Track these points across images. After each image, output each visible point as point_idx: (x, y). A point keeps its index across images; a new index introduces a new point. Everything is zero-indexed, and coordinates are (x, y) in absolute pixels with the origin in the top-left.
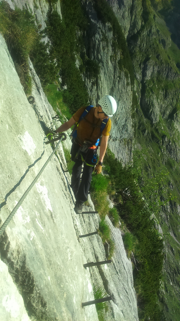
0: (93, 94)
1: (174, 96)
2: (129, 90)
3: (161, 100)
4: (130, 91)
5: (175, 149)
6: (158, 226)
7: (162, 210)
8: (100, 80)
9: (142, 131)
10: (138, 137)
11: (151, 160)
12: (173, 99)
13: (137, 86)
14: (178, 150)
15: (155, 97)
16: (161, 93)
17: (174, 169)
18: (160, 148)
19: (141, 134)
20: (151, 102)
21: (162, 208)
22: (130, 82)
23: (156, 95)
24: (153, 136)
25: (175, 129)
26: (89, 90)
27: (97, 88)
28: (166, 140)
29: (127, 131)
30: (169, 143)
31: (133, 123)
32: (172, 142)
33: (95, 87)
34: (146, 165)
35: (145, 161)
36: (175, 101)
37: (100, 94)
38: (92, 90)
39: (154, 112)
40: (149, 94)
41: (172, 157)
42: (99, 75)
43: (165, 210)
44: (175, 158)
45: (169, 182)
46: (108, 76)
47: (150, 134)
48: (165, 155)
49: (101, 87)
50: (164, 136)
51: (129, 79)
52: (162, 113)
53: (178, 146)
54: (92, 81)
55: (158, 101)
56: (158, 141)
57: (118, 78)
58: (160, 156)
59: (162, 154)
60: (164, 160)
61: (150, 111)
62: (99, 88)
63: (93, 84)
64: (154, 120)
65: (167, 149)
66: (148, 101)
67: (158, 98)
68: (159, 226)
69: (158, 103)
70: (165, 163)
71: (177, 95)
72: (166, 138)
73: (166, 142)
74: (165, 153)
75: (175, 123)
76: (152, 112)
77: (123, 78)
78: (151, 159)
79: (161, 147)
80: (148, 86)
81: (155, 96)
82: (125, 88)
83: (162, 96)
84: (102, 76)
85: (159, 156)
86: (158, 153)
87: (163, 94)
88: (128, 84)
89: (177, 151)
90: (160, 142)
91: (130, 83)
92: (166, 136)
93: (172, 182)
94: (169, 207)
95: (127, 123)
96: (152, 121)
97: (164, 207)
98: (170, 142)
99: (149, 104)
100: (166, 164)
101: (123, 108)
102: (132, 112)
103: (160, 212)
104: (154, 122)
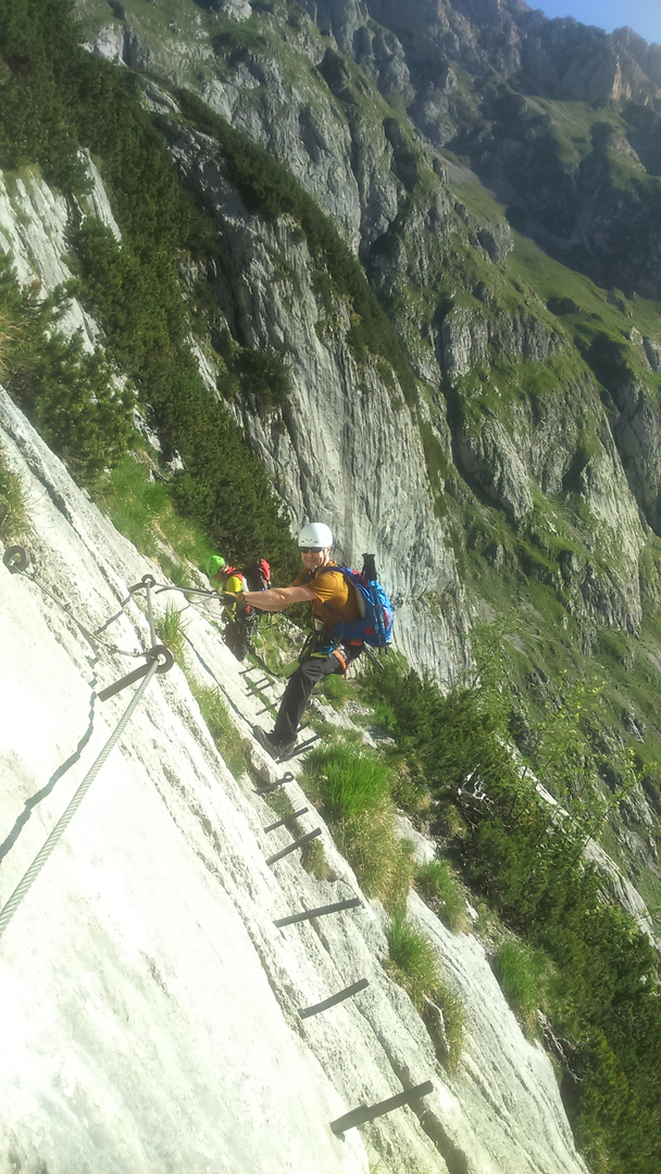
0: (283, 464)
1: (566, 411)
2: (406, 425)
3: (522, 433)
4: (410, 426)
5: (614, 590)
6: (623, 885)
7: (625, 823)
8: (299, 410)
9: (484, 554)
10: (475, 576)
11: (542, 649)
12: (563, 422)
13: (430, 406)
14: (624, 592)
15: (499, 427)
16: (519, 409)
17: (629, 663)
18: (559, 598)
19: (484, 564)
20: (490, 449)
21: (624, 817)
22: (402, 395)
23: (504, 421)
24: (527, 564)
25: (595, 521)
26: (267, 452)
27: (293, 438)
28: (576, 567)
29: (430, 563)
30: (589, 574)
31: (446, 533)
32: (597, 570)
33: (287, 439)
34: (526, 669)
35: (519, 655)
36: (572, 428)
37: (307, 459)
38: (276, 449)
39: (509, 479)
40: (477, 421)
41: (611, 622)
42: (290, 397)
43: (633, 820)
44: (624, 624)
45: (625, 713)
46: (323, 392)
47: (515, 558)
48: (585, 619)
49: (305, 434)
50: (563, 556)
51: (398, 385)
52: (538, 477)
53: (621, 580)
54: (270, 422)
55: (513, 440)
56: (550, 577)
57: (359, 392)
58: (569, 625)
59: (574, 620)
60: (584, 638)
61: (496, 479)
62: (299, 438)
63: (277, 428)
64: (516, 505)
65: (586, 597)
66: (478, 445)
67: (510, 430)
68: (629, 885)
69: (517, 446)
70: (593, 646)
71: (575, 404)
72: (574, 561)
73: (574, 573)
74: (583, 612)
75: (592, 501)
76: (501, 480)
77: (375, 387)
78: (540, 645)
79: (564, 595)
80: (469, 395)
81: (501, 425)
82: (389, 422)
83: (525, 420)
84: (301, 394)
85: (565, 627)
86: (560, 619)
87: (527, 413)
88: (396, 405)
89: (622, 596)
90: (557, 579)
91: (403, 400)
92: (570, 553)
93: (633, 711)
94: (645, 806)
95: (424, 536)
96: (509, 511)
97: (629, 811)
98: (589, 570)
99: (487, 456)
100: (595, 652)
101: (400, 489)
102: (434, 494)
103: (618, 833)
104: (517, 514)
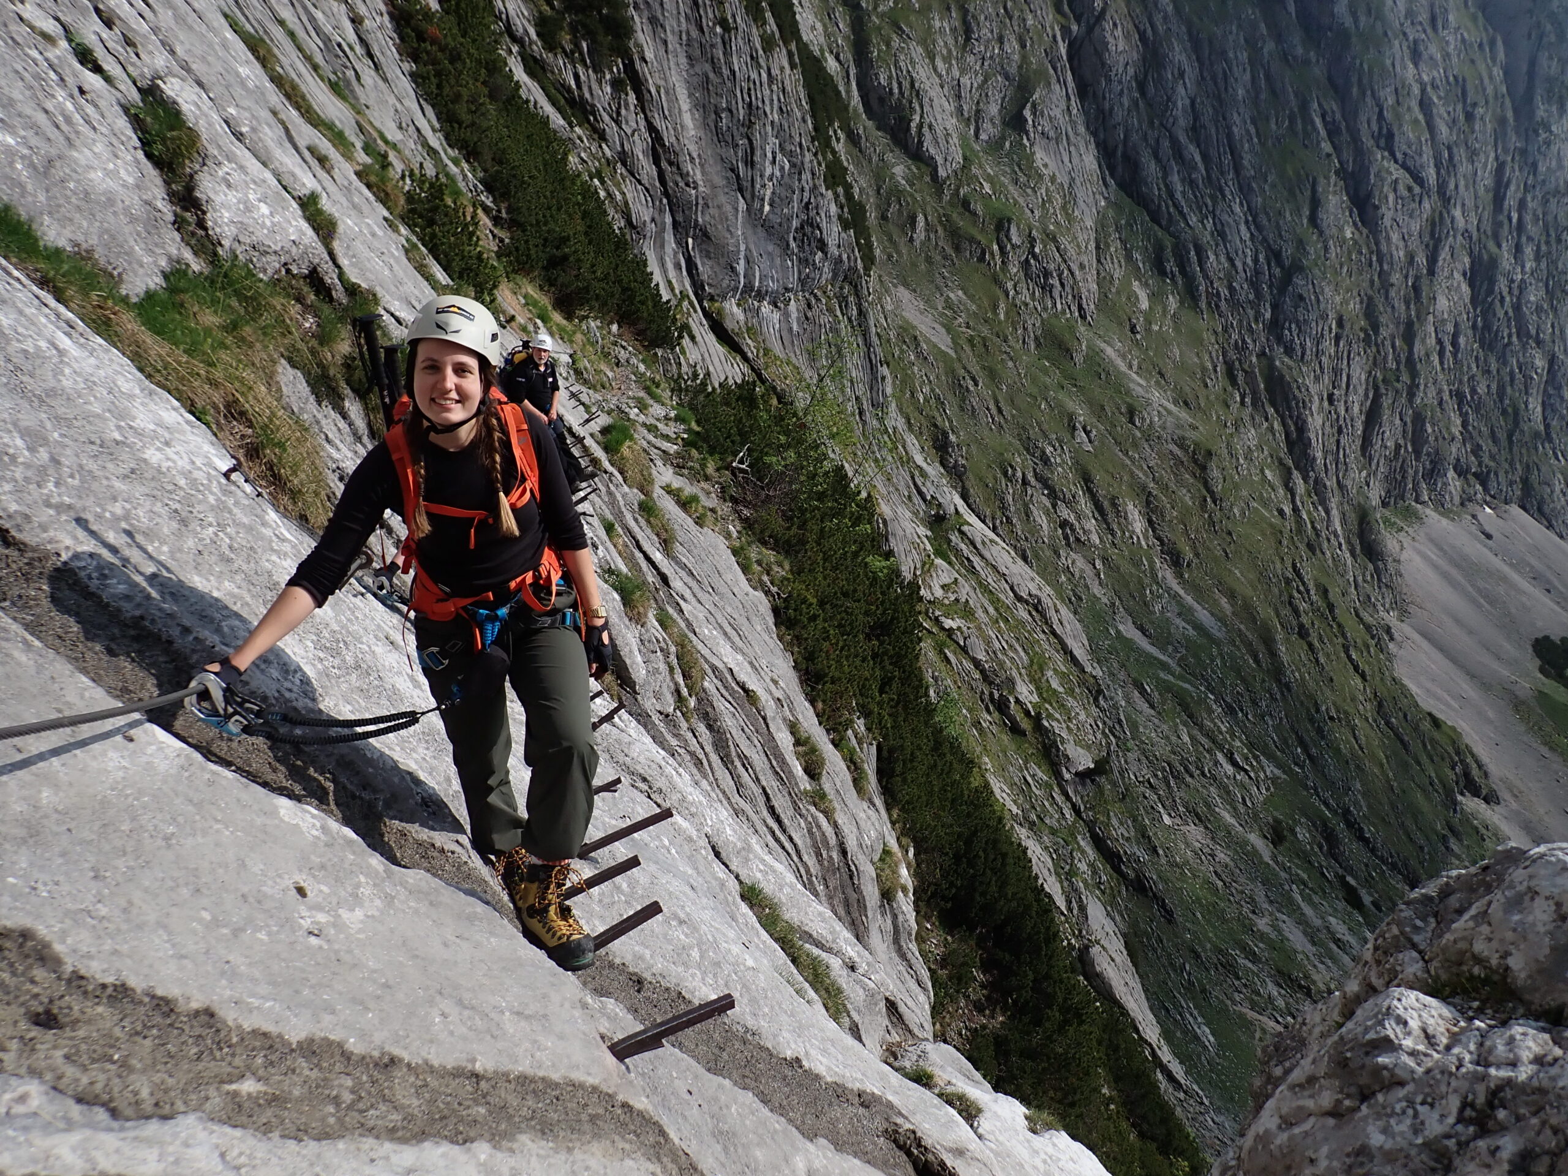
0: (629, 132)
1: (1005, 25)
2: (782, 69)
3: (947, 60)
4: (788, 71)
5: (1063, 266)
6: (1057, 611)
7: (1068, 545)
8: (643, 59)
9: (902, 228)
10: (890, 257)
11: (973, 346)
12: (1001, 40)
13: (825, 26)
14: (1075, 268)
15: (917, 51)
16: (942, 24)
17: (1078, 358)
18: (996, 281)
19: (902, 241)
20: (906, 84)
21: (1066, 538)
22: (775, 28)
23: (923, 42)
24: (956, 237)
25: (1041, 176)
26: (606, 118)
27: (640, 97)
28: (1015, 239)
30: (1033, 247)
31: (842, 208)
32: (1042, 241)
33: (632, 98)
34: (953, 371)
35: (945, 354)
36: (1012, 46)
38: (619, 113)
39: (930, 127)
40: (888, 45)
41: (1059, 306)
42: (631, 44)
43: (1078, 540)
44: (1074, 308)
45: (1071, 418)
46: (673, 32)
47: (940, 229)
48: (1026, 305)
49: (653, 90)
50: (1001, 225)
51: (768, 15)
52: (969, 119)
53: (1072, 252)
54: (608, 77)
55: (935, 69)
56: (983, 253)
57: (718, 30)
58: (1007, 314)
59: (1014, 308)
60: (1025, 329)
61: (913, 125)
62: (647, 96)
63: (617, 85)
64: (940, 160)
65: (1027, 276)
66: (890, 78)
67: (931, 57)
68: (1065, 612)
69: (940, 76)
70: (1036, 338)
71: (1016, 14)
72: (1013, 231)
73: (1013, 246)
74: (1025, 296)
75: (1036, 148)
76: (920, 126)
77: (739, 20)
78: (970, 341)
79: (1001, 276)
80: (875, 8)
81: (920, 50)
82: (759, 66)
83: (951, 41)
84: (643, 37)
85: (1002, 317)
86: (995, 307)
87: (954, 30)
88: (768, 44)
89: (1072, 274)
90: (992, 254)
91: (777, 35)
92: (1009, 221)
93: (1082, 415)
94: (1091, 524)
95: (812, 213)
96: (930, 164)
98: (1032, 241)
99: (901, 93)
100: (1038, 345)
101: (779, 156)
102: (825, 158)
104: (942, 173)
